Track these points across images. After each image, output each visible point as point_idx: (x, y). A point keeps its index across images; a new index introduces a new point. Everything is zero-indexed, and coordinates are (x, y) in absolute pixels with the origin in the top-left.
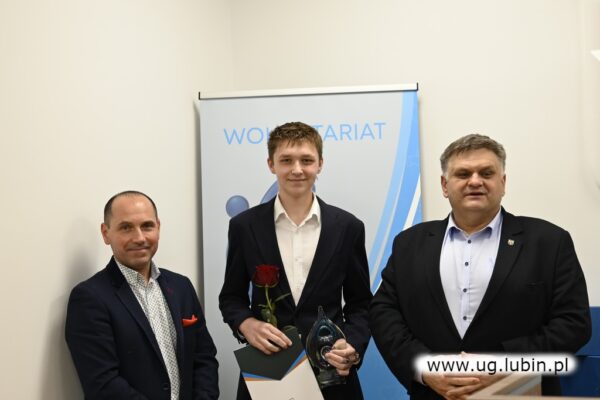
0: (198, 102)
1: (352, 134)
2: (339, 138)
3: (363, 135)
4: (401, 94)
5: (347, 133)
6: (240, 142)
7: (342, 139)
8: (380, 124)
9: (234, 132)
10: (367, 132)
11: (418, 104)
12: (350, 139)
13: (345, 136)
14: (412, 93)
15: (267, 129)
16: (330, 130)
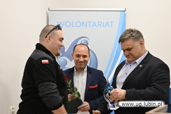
0: (48, 11)
1: (102, 25)
3: (106, 25)
4: (120, 12)
5: (100, 25)
7: (98, 26)
8: (112, 22)
9: (61, 22)
10: (107, 24)
11: (125, 16)
12: (101, 27)
13: (99, 26)
14: (123, 12)
15: (72, 22)
16: (94, 23)
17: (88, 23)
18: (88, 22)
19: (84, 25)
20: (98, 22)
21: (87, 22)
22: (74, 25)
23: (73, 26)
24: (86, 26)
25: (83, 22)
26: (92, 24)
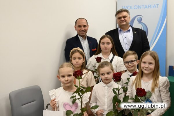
1: (151, 7)
5: (150, 7)
8: (157, 5)
9: (124, 7)
10: (155, 6)
13: (149, 7)
16: (146, 6)
17: (142, 6)
19: (139, 8)
20: (149, 5)
22: (133, 8)
24: (141, 8)
25: (139, 6)
26: (144, 6)
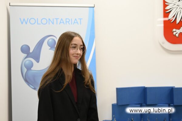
0: (9, 7)
1: (70, 22)
2: (65, 23)
3: (74, 23)
4: (88, 8)
5: (68, 22)
6: (26, 23)
7: (66, 24)
8: (80, 19)
9: (24, 19)
10: (76, 22)
11: (94, 11)
12: (69, 24)
13: (67, 23)
14: (92, 8)
15: (37, 19)
16: (62, 21)
17: (55, 21)
18: (55, 19)
19: (50, 23)
20: (66, 19)
21: (53, 19)
22: (39, 22)
23: (38, 24)
24: (53, 23)
25: (49, 19)
26: (59, 21)
